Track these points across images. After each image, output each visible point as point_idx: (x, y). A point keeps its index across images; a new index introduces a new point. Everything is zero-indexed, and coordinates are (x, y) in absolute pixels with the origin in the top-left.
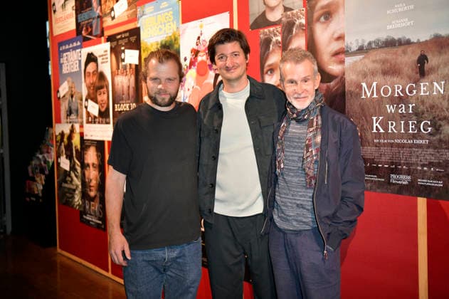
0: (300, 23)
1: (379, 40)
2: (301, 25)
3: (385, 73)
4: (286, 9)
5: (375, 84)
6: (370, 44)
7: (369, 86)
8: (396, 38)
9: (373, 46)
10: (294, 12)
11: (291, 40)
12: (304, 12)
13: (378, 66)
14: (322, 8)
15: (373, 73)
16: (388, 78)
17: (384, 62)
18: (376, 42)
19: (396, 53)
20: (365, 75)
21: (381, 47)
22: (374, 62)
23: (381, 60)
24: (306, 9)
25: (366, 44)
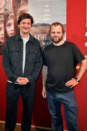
0: (12, 15)
1: (40, 23)
2: (12, 16)
3: (42, 33)
4: (6, 10)
5: (39, 36)
6: (37, 24)
7: (37, 37)
8: (46, 23)
9: (38, 25)
10: (9, 11)
11: (7, 20)
12: (13, 12)
13: (40, 31)
14: (20, 11)
15: (38, 33)
16: (43, 35)
17: (42, 30)
18: (39, 24)
19: (45, 28)
20: (35, 33)
21: (41, 26)
22: (39, 29)
23: (41, 29)
24: (14, 11)
25: (36, 24)
